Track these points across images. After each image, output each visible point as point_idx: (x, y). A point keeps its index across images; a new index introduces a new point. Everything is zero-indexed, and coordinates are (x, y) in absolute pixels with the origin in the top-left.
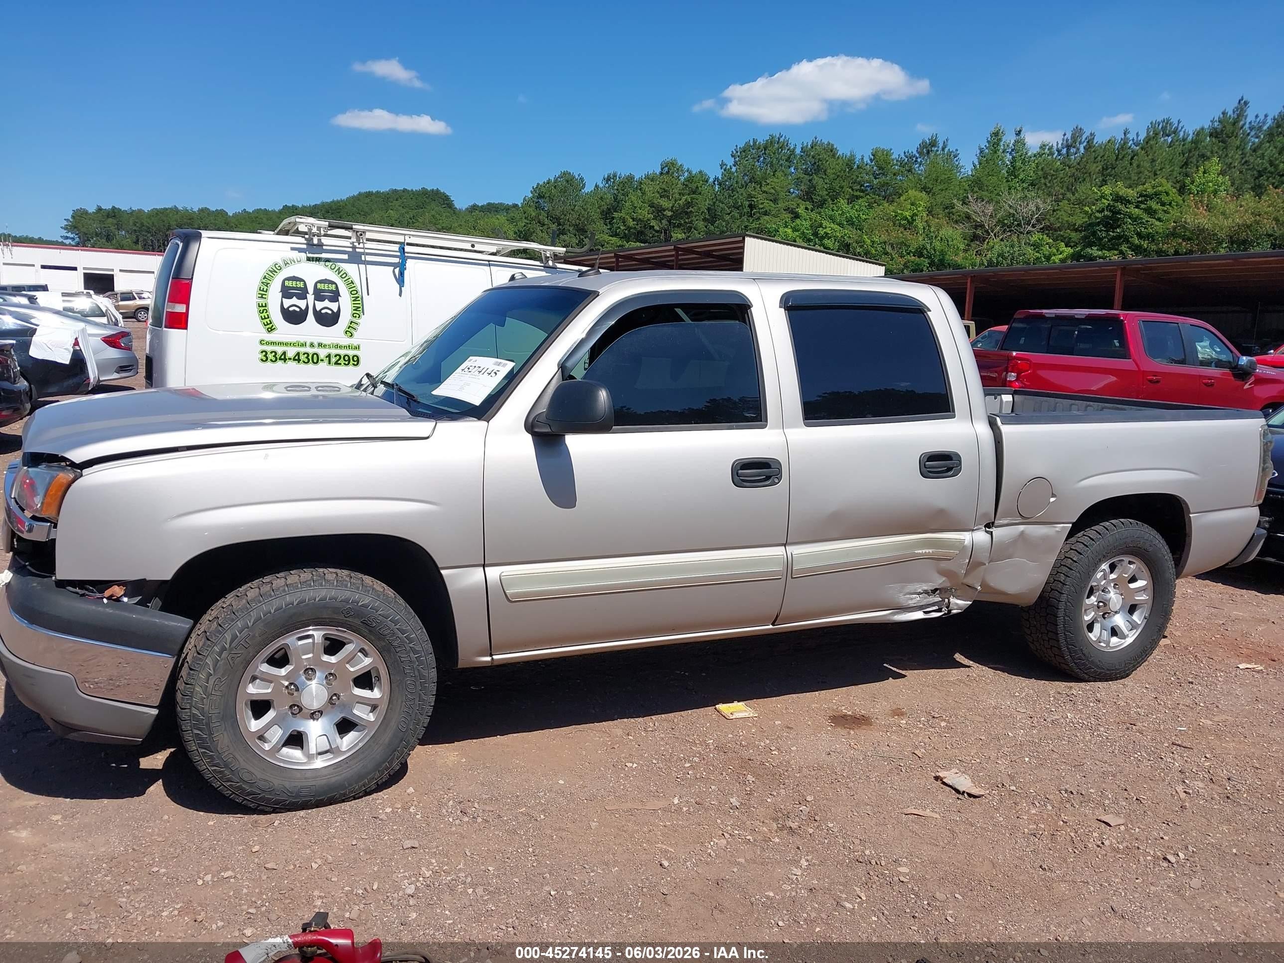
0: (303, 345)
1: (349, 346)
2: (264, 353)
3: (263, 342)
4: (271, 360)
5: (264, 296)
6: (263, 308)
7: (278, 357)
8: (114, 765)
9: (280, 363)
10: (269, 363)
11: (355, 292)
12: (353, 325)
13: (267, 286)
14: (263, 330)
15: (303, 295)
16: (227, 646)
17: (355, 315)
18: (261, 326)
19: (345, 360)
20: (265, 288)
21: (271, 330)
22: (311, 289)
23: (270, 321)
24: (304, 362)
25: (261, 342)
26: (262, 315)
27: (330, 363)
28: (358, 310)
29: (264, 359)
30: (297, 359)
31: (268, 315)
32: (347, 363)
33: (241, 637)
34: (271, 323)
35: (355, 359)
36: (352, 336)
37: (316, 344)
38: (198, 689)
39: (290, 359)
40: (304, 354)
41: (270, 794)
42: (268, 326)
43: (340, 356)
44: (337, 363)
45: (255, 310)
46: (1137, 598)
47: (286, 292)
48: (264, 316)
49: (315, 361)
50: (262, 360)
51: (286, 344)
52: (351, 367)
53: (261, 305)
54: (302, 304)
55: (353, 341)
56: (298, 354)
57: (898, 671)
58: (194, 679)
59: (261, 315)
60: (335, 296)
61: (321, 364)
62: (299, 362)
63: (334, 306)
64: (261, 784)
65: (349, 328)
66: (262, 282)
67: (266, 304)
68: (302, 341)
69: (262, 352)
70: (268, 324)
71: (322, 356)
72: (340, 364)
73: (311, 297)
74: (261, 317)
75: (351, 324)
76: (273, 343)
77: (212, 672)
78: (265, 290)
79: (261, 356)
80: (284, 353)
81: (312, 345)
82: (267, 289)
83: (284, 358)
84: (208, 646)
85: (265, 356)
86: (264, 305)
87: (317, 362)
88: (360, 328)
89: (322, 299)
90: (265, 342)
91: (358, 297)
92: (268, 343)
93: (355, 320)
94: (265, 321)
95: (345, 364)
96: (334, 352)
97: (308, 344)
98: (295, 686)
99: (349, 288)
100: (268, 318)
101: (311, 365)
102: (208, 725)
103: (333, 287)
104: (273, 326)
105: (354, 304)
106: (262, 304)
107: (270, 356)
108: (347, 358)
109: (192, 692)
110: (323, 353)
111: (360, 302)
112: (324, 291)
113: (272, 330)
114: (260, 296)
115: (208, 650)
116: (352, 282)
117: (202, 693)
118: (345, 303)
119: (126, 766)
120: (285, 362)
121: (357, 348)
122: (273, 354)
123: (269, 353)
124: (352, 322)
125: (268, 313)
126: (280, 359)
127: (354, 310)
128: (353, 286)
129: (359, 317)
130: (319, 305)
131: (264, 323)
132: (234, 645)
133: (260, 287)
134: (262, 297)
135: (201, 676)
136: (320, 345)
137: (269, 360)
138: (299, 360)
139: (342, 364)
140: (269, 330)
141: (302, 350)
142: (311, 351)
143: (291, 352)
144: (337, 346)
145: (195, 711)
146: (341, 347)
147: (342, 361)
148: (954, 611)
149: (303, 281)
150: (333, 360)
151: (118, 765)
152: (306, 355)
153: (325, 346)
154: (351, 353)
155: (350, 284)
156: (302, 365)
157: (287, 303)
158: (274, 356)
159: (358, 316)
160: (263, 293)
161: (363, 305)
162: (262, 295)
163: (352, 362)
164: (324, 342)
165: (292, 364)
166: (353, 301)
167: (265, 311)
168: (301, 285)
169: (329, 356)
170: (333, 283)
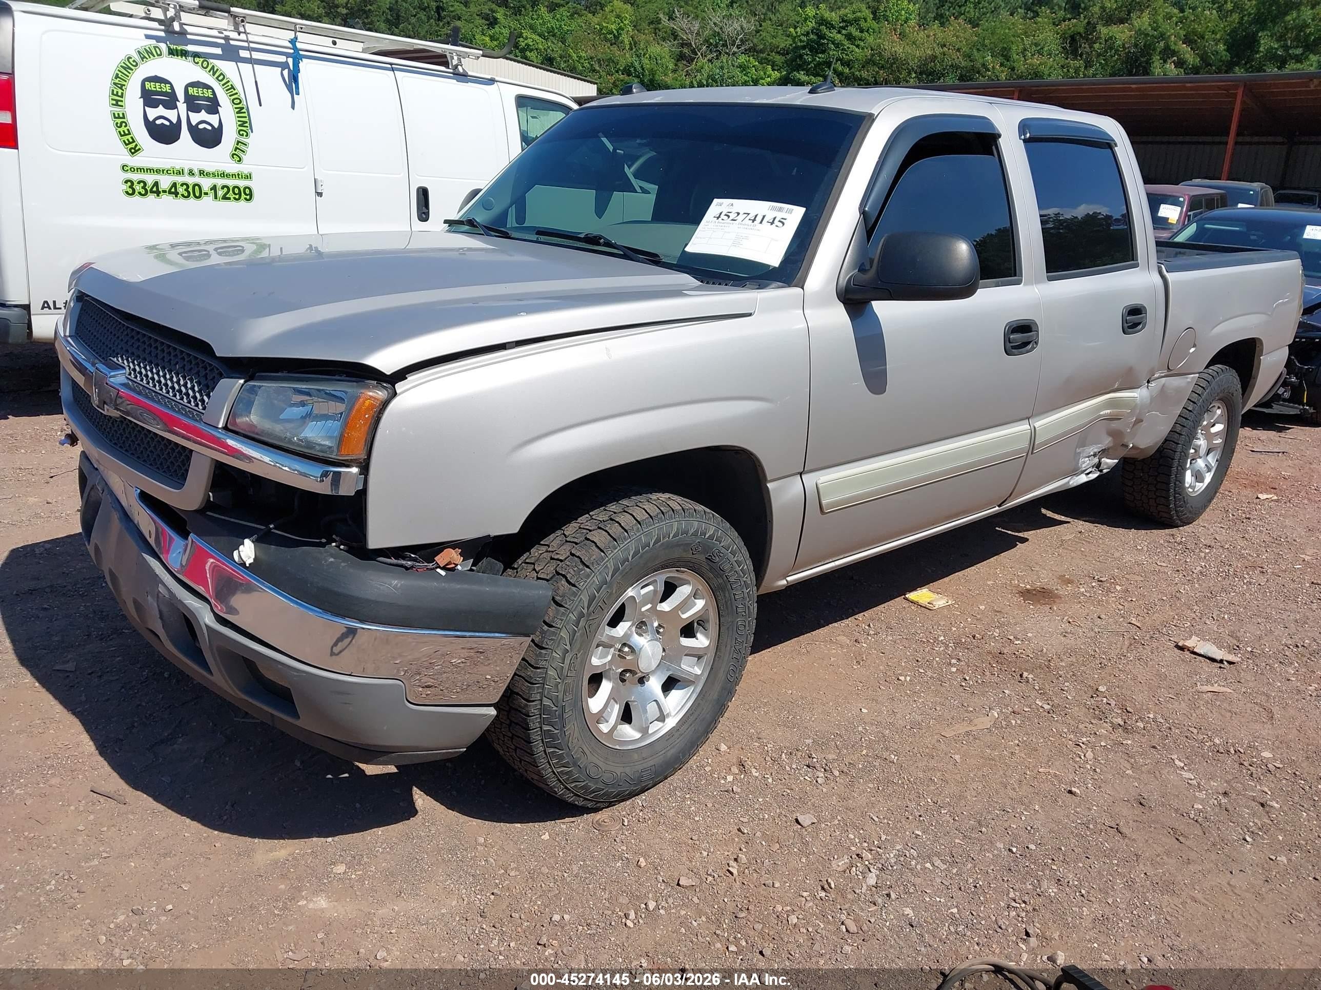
0: (180, 173)
1: (238, 175)
2: (129, 184)
3: (126, 168)
4: (140, 193)
5: (120, 103)
6: (120, 121)
7: (149, 189)
8: (329, 776)
9: (151, 197)
10: (137, 198)
11: (239, 101)
12: (241, 146)
13: (121, 88)
14: (124, 151)
15: (171, 104)
16: (585, 611)
17: (241, 133)
18: (121, 146)
19: (235, 194)
20: (120, 92)
21: (134, 151)
22: (181, 95)
23: (132, 138)
24: (183, 195)
25: (123, 167)
26: (121, 130)
27: (216, 197)
28: (245, 126)
29: (131, 192)
30: (173, 191)
31: (128, 130)
32: (237, 197)
33: (599, 597)
34: (134, 141)
35: (247, 191)
36: (240, 161)
37: (196, 171)
38: (551, 672)
39: (164, 191)
40: (182, 185)
41: (613, 788)
42: (130, 146)
43: (228, 188)
44: (225, 198)
45: (110, 123)
46: (1214, 442)
47: (149, 99)
48: (124, 131)
49: (197, 195)
50: (127, 193)
51: (158, 171)
52: (242, 203)
53: (117, 116)
54: (172, 115)
55: (243, 168)
56: (174, 185)
57: (1013, 533)
58: (546, 660)
59: (119, 129)
60: (213, 107)
61: (205, 198)
62: (176, 196)
63: (213, 119)
64: (607, 777)
65: (235, 151)
66: (114, 83)
67: (123, 114)
68: (178, 167)
69: (126, 182)
70: (130, 143)
71: (205, 188)
72: (229, 199)
73: (182, 106)
74: (120, 132)
75: (237, 144)
76: (140, 170)
77: (568, 647)
78: (120, 94)
79: (126, 187)
80: (156, 184)
81: (191, 173)
82: (122, 93)
83: (156, 190)
84: (563, 614)
85: (131, 187)
86: (121, 116)
87: (200, 197)
88: (249, 150)
89: (197, 109)
90: (129, 168)
91: (243, 108)
92: (133, 170)
93: (243, 139)
94: (125, 138)
95: (235, 198)
96: (220, 182)
97: (186, 171)
98: (630, 647)
99: (230, 96)
100: (129, 134)
101: (192, 200)
102: (561, 717)
103: (209, 94)
104: (136, 145)
105: (238, 117)
106: (118, 114)
107: (138, 188)
108: (236, 191)
109: (544, 678)
110: (206, 183)
111: (246, 115)
112: (198, 98)
113: (136, 151)
114: (114, 102)
115: (562, 620)
116: (233, 87)
117: (557, 677)
118: (227, 114)
119: (346, 775)
120: (158, 196)
121: (248, 177)
122: (142, 184)
123: (135, 184)
124: (238, 142)
125: (128, 127)
126: (152, 192)
127: (239, 126)
128: (234, 92)
129: (247, 136)
130: (195, 118)
131: (124, 141)
132: (591, 609)
133: (113, 91)
134: (117, 105)
135: (554, 654)
136: (202, 173)
137: (136, 193)
138: (176, 194)
139: (232, 199)
140: (133, 151)
141: (179, 179)
142: (191, 181)
143: (165, 182)
144: (223, 175)
145: (546, 702)
146: (228, 176)
147: (229, 195)
148: (1105, 471)
149: (169, 83)
150: (220, 193)
151: (336, 775)
152: (185, 187)
153: (208, 174)
154: (242, 183)
155: (230, 89)
156: (181, 201)
157: (152, 113)
158: (142, 188)
159: (245, 134)
160: (117, 99)
161: (250, 119)
162: (117, 101)
163: (243, 196)
164: (207, 169)
165: (167, 198)
166: (237, 113)
167: (124, 124)
168: (167, 88)
169: (214, 188)
170: (208, 87)
